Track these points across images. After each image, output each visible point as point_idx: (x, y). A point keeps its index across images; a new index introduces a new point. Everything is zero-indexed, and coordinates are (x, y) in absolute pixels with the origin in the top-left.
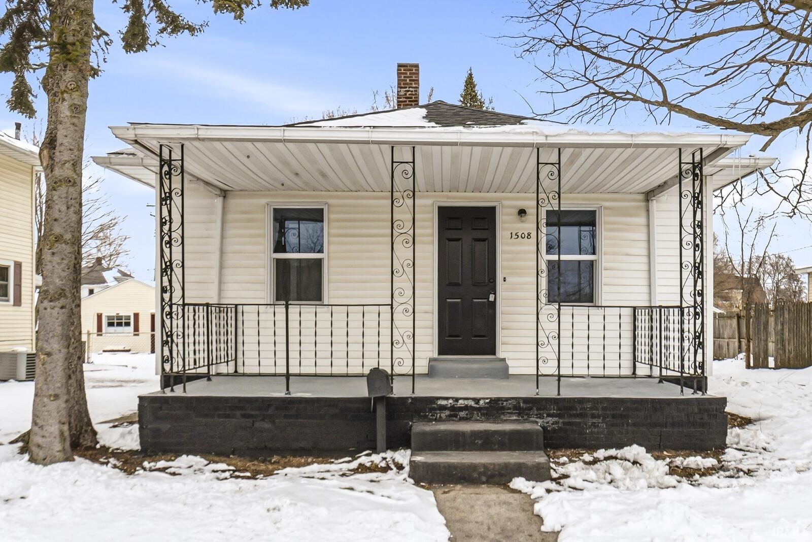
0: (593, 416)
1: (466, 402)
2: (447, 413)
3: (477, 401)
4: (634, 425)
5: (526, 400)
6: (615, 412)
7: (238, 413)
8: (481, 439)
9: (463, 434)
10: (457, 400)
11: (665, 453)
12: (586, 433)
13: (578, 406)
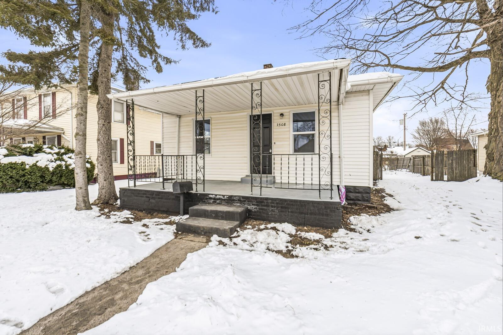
0: (272, 207)
1: (220, 196)
2: (213, 200)
3: (224, 196)
4: (292, 212)
5: (243, 197)
6: (282, 205)
7: (145, 196)
8: (214, 214)
9: (207, 211)
10: (216, 195)
11: (305, 228)
12: (269, 214)
13: (265, 201)
